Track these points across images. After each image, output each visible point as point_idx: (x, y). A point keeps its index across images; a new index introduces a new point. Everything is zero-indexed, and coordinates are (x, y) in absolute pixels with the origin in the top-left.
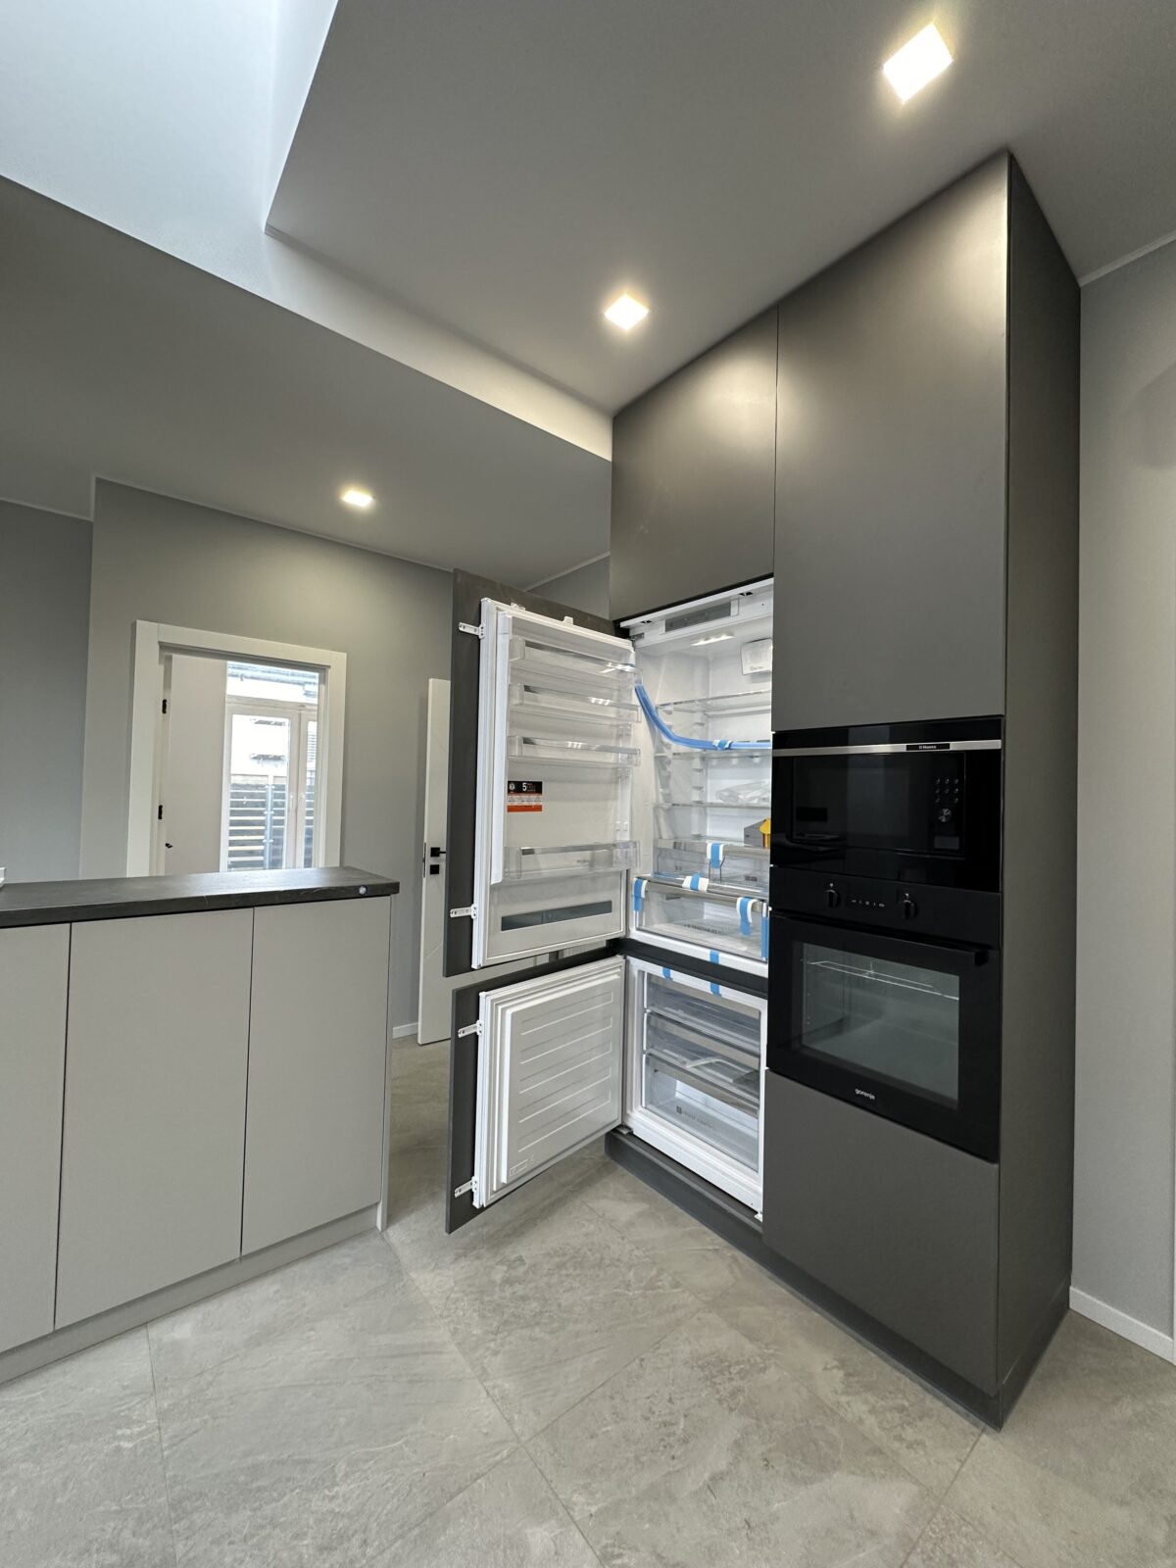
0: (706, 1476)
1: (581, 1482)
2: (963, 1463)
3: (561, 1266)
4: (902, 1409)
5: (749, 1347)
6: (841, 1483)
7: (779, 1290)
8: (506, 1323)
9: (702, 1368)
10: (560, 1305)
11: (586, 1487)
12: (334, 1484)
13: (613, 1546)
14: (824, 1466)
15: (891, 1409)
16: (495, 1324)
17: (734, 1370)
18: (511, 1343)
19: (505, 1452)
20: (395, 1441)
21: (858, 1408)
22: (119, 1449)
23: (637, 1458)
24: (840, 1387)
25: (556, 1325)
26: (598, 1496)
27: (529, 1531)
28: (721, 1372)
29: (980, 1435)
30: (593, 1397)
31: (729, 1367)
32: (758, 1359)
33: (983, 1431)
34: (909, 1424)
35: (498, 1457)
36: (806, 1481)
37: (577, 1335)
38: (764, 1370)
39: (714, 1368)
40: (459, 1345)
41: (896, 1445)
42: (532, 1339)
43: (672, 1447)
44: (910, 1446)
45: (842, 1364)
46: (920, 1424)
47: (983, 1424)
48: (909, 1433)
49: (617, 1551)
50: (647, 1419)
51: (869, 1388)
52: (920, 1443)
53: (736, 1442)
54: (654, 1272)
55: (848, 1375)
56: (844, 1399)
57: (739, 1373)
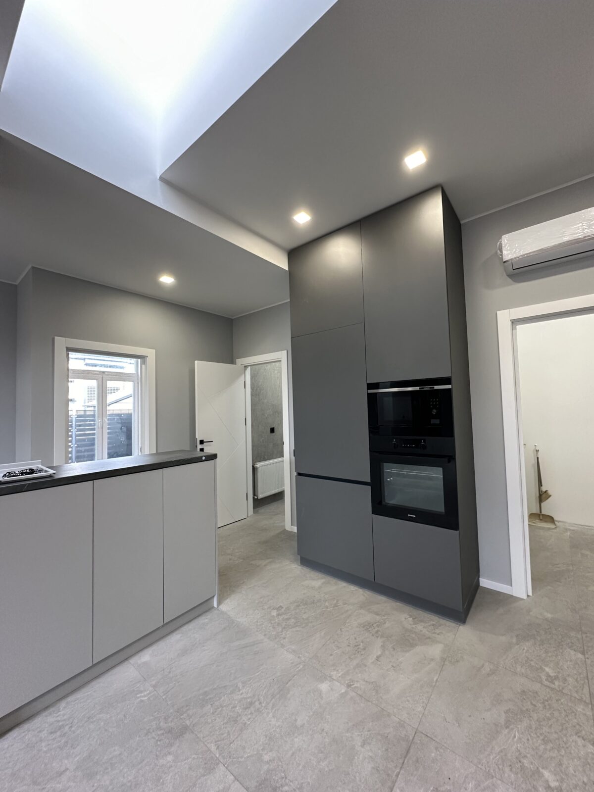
0: (375, 657)
1: (333, 668)
2: (455, 635)
3: (298, 606)
4: (433, 625)
5: (378, 618)
6: (418, 649)
7: (382, 598)
8: (284, 628)
9: (364, 627)
10: (303, 619)
11: (334, 670)
12: (239, 690)
13: (350, 682)
14: (413, 646)
15: (430, 626)
16: (280, 629)
17: (375, 625)
18: (289, 634)
19: (301, 667)
20: (257, 673)
21: (420, 627)
22: (142, 701)
23: (350, 658)
24: (412, 623)
25: (304, 625)
26: (340, 670)
27: (319, 686)
28: (370, 627)
29: (459, 627)
30: (327, 643)
31: (372, 625)
32: (382, 621)
33: (460, 625)
34: (437, 628)
35: (299, 668)
36: (408, 651)
37: (313, 626)
38: (385, 623)
39: (367, 627)
40: (269, 638)
41: (434, 635)
42: (297, 631)
43: (361, 652)
44: (438, 634)
45: (411, 616)
46: (440, 628)
47: (459, 624)
48: (437, 631)
49: (352, 683)
50: (349, 646)
51: (421, 621)
52: (442, 633)
53: (382, 646)
54: (335, 601)
55: (413, 619)
56: (414, 626)
57: (377, 625)
